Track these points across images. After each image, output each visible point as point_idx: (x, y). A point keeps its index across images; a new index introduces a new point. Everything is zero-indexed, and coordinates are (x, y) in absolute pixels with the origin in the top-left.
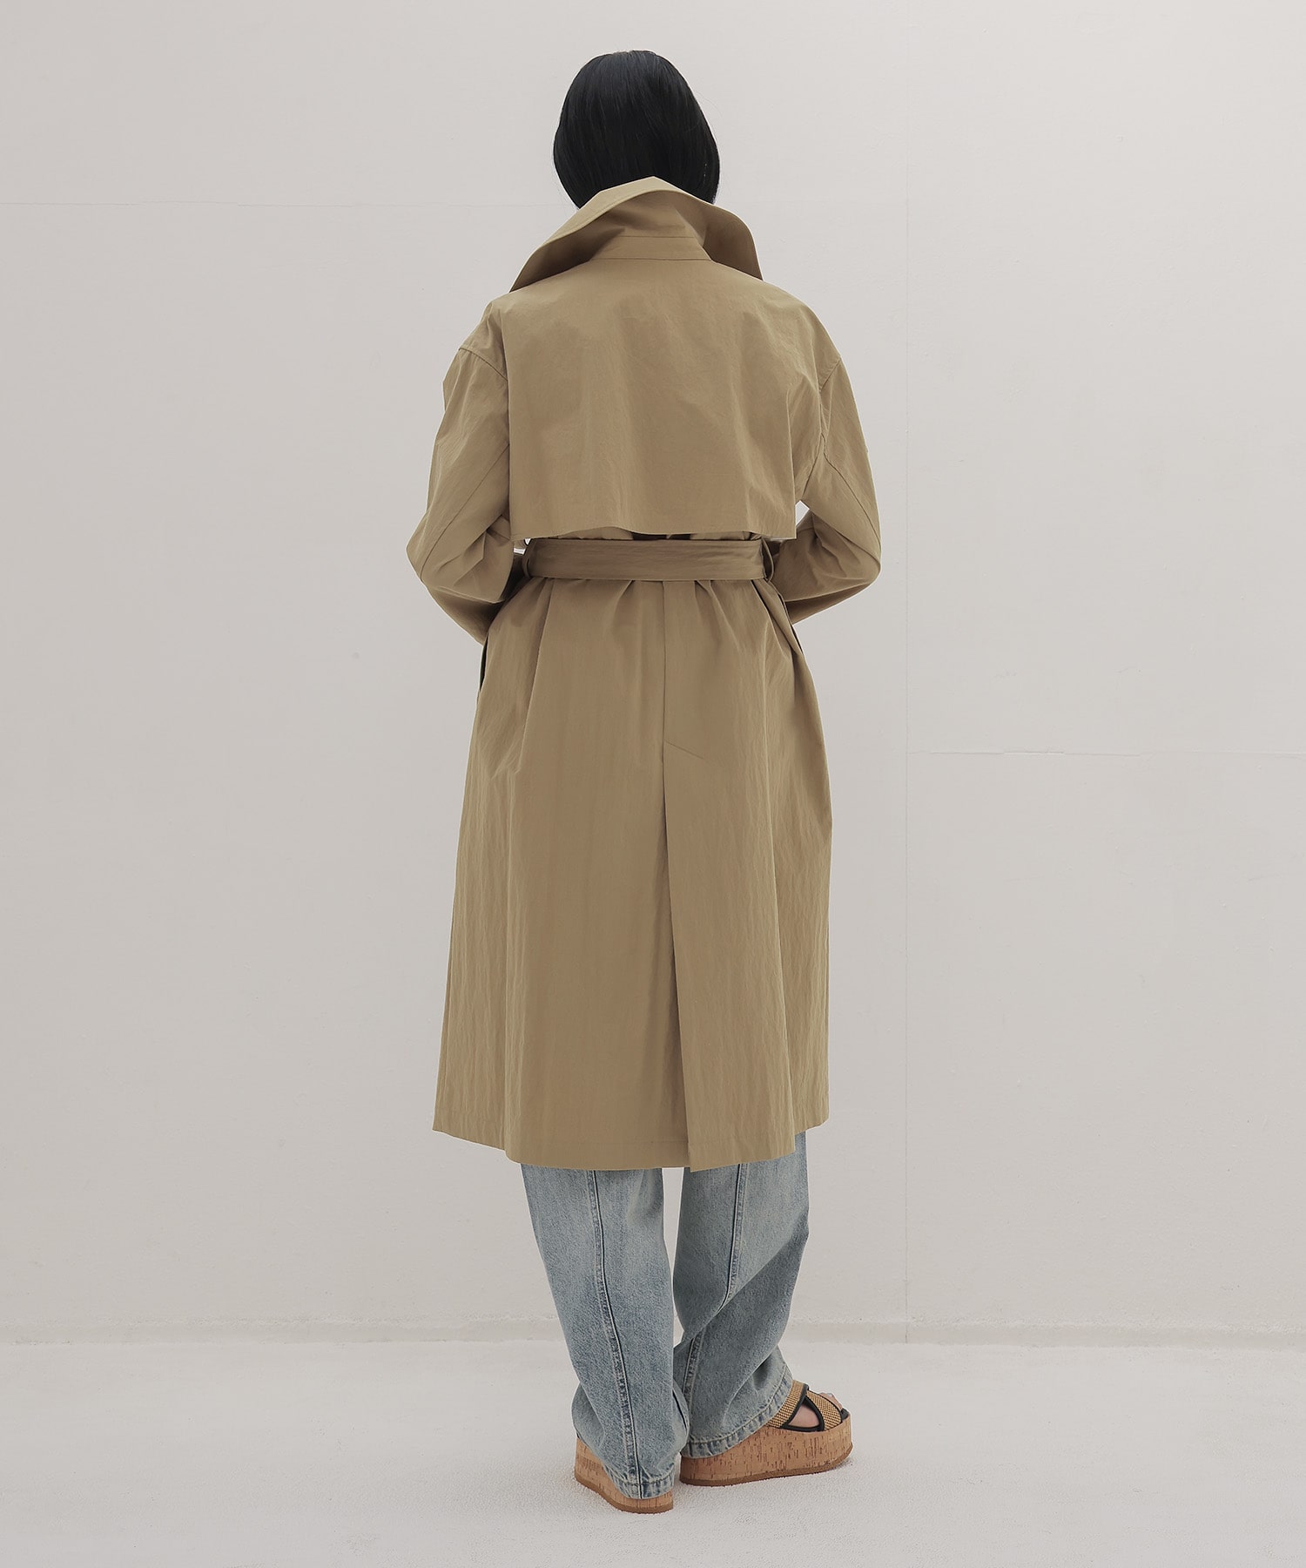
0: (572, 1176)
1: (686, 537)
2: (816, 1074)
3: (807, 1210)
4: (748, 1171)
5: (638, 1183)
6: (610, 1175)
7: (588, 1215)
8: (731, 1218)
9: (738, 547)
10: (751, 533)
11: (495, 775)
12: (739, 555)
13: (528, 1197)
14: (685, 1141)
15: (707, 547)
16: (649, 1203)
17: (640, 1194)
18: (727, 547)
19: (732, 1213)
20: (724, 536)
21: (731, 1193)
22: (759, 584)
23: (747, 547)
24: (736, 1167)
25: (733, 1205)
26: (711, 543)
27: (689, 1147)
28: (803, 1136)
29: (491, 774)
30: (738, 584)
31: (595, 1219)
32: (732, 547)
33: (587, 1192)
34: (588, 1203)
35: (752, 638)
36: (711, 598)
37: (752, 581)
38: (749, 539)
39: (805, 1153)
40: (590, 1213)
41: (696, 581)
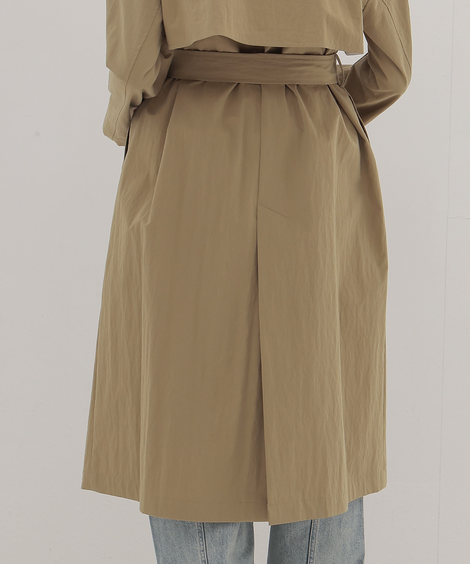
0: (186, 526)
1: (278, 51)
2: (374, 454)
3: (363, 556)
4: (318, 527)
5: (236, 532)
6: (214, 525)
7: (197, 555)
8: (305, 561)
9: (318, 60)
10: (327, 49)
11: (132, 225)
12: (319, 66)
13: (154, 541)
14: (265, 502)
15: (295, 59)
16: (243, 548)
17: (237, 541)
18: (309, 60)
19: (306, 557)
20: (309, 51)
21: (306, 541)
22: (333, 88)
23: (324, 60)
24: (310, 523)
25: (307, 550)
26: (297, 57)
27: (269, 507)
28: (361, 500)
29: (129, 224)
30: (316, 88)
31: (203, 559)
32: (313, 60)
33: (197, 539)
34: (198, 546)
35: (327, 128)
36: (296, 98)
37: (328, 85)
38: (324, 54)
39: (362, 514)
40: (200, 555)
41: (286, 85)
